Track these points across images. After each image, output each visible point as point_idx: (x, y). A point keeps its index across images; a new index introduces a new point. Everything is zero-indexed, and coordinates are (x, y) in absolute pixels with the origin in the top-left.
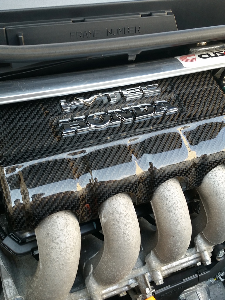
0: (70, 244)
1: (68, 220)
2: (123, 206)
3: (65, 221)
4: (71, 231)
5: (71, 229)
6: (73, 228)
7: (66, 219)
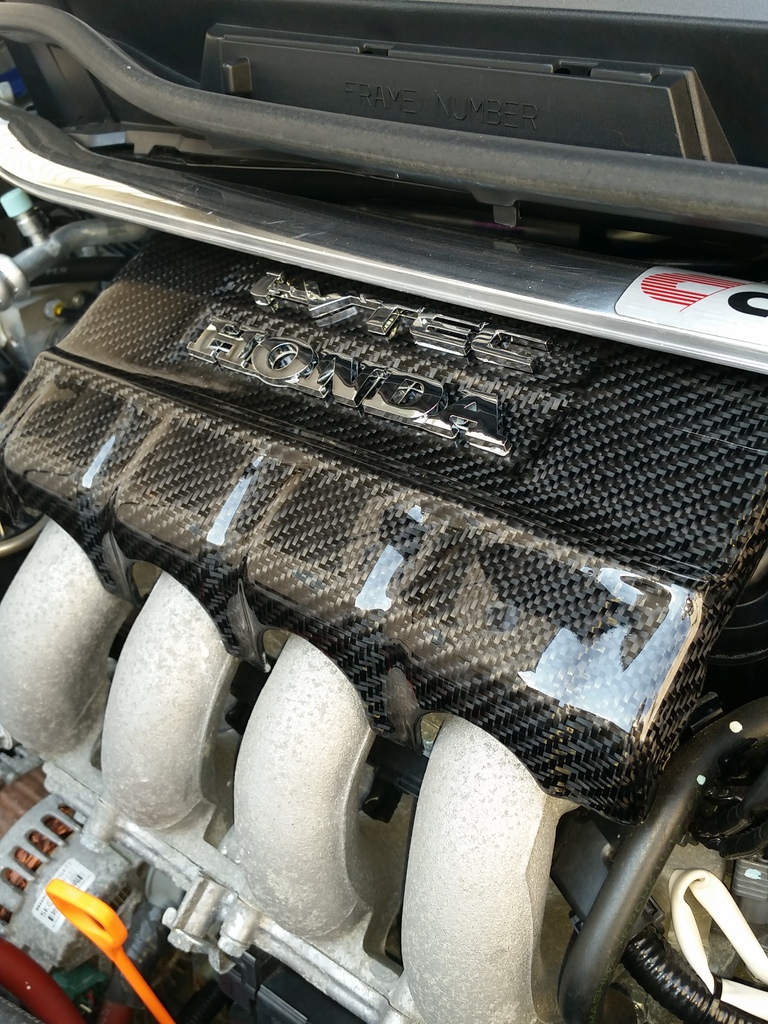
0: (30, 604)
1: (66, 553)
2: (167, 614)
3: (61, 550)
4: (52, 578)
5: (56, 575)
6: (62, 578)
7: (66, 549)
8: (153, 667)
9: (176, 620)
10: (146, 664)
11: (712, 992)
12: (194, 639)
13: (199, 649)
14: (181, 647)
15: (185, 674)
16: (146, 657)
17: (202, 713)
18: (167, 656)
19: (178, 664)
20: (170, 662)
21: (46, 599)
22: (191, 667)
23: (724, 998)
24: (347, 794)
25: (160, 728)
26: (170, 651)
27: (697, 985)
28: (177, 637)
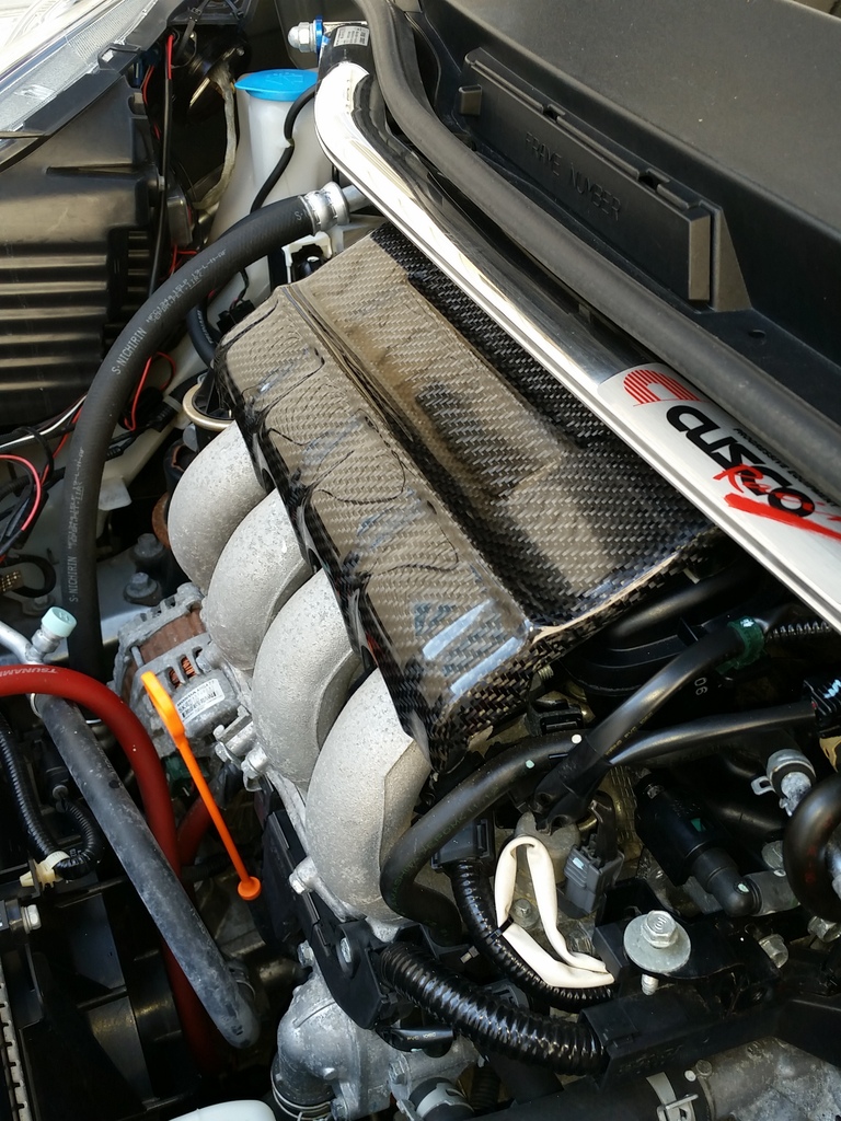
8: (246, 546)
9: (273, 518)
10: (242, 542)
11: (499, 926)
12: (279, 536)
13: (281, 546)
14: (269, 539)
15: (265, 560)
16: (244, 537)
17: (271, 593)
18: (257, 541)
19: (263, 550)
20: (257, 547)
21: (211, 472)
22: (271, 556)
23: (505, 934)
24: (326, 684)
25: (239, 591)
26: (260, 538)
27: (491, 915)
28: (268, 530)
